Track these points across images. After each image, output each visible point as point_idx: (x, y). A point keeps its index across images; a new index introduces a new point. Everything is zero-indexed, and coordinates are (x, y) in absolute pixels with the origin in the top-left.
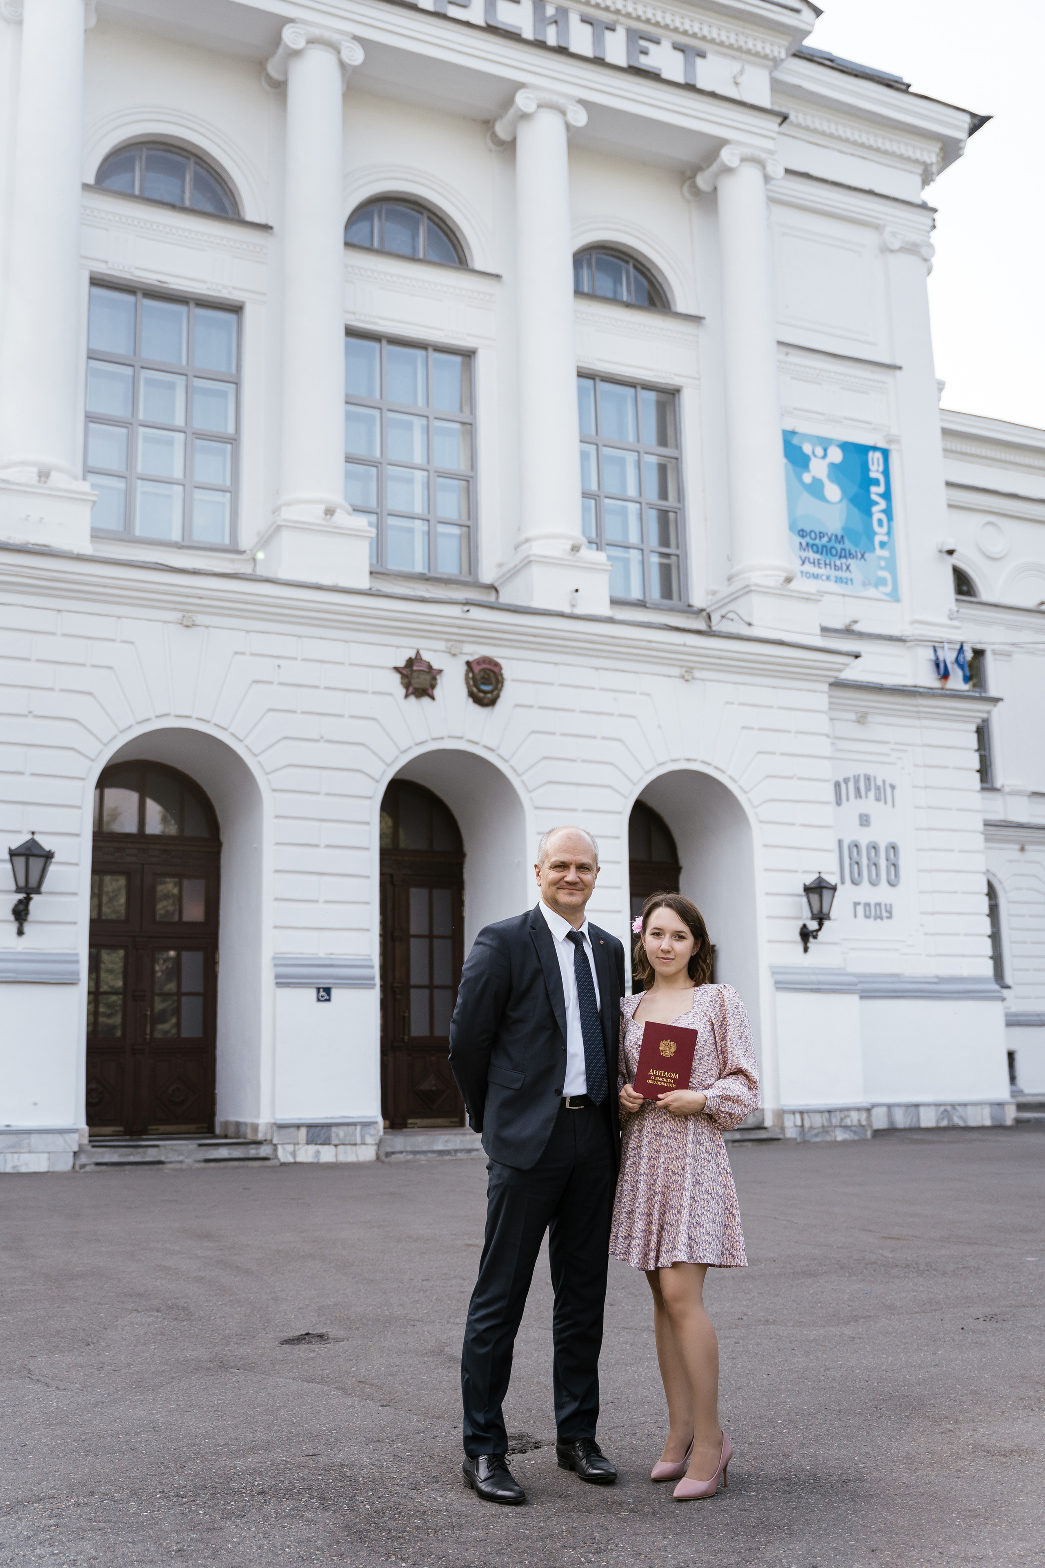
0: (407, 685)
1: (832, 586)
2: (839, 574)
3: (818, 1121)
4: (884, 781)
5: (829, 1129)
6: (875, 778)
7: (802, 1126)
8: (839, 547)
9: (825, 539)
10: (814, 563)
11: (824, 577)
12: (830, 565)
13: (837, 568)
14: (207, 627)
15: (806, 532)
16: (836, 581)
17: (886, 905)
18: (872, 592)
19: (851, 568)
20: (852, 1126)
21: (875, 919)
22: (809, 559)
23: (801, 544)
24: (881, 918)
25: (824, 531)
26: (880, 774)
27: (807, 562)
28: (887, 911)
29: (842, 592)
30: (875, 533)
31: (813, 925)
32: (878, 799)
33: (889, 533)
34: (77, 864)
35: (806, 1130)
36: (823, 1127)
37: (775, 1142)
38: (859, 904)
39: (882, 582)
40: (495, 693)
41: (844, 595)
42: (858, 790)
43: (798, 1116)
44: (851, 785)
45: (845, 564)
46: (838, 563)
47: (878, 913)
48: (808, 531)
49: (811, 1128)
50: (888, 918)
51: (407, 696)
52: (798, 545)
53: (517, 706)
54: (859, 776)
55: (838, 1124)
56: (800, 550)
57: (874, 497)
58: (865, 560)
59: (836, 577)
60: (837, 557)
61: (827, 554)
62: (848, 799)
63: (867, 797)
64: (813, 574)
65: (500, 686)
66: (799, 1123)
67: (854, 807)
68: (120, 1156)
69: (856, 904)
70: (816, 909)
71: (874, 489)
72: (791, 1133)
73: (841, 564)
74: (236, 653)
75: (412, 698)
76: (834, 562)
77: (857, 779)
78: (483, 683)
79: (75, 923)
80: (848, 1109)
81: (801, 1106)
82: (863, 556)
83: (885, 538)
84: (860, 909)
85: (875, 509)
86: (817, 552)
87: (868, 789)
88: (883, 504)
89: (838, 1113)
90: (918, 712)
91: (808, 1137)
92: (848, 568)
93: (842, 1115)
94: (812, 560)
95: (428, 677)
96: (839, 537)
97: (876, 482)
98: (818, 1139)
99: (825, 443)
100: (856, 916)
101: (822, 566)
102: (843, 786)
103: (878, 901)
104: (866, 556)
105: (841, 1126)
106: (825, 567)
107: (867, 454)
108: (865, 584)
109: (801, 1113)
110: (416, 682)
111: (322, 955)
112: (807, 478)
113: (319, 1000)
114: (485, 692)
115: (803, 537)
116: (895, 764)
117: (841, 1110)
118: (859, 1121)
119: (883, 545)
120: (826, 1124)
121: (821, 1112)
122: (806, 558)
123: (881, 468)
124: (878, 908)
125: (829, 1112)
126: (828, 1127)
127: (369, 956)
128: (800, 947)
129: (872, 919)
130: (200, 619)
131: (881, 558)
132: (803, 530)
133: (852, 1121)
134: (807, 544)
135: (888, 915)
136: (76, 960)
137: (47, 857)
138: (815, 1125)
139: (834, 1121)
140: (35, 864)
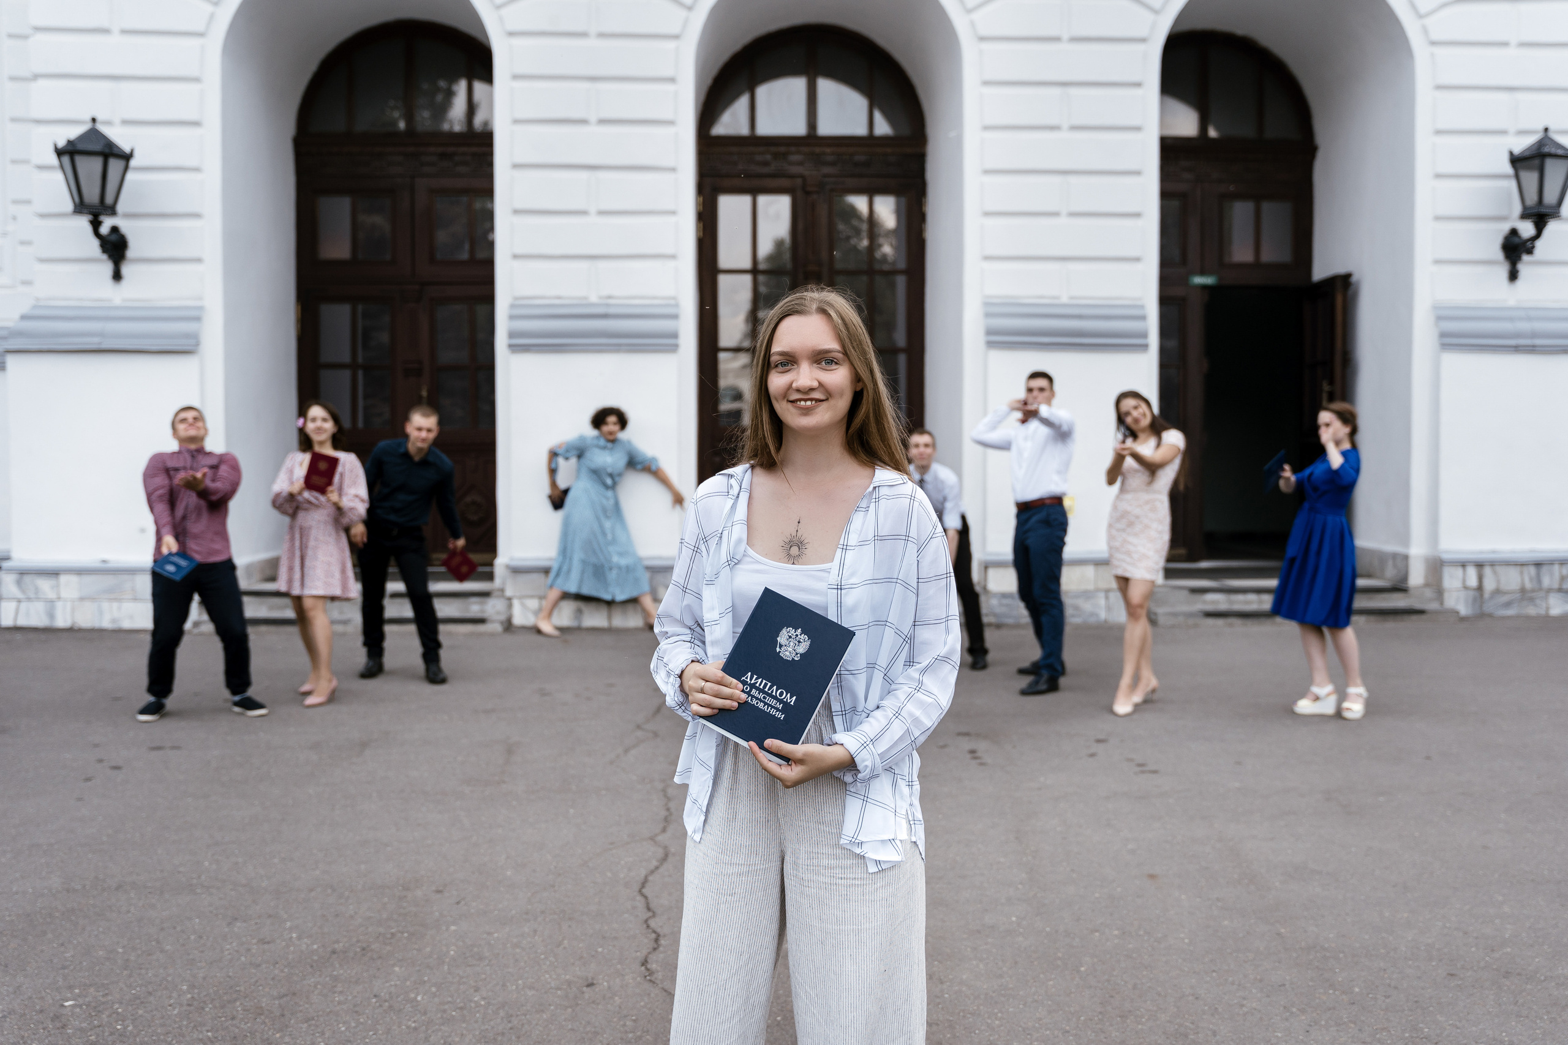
3: (1512, 580)
5: (1533, 595)
7: (1480, 588)
31: (1527, 229)
34: (197, 170)
35: (1486, 595)
36: (1523, 590)
37: (1414, 617)
43: (1471, 571)
49: (1497, 592)
55: (1556, 586)
66: (1473, 581)
68: (271, 608)
70: (1532, 198)
72: (1457, 600)
79: (199, 260)
81: (1481, 552)
89: (1556, 567)
91: (1488, 608)
98: (1510, 612)
105: (1560, 590)
109: (1480, 565)
111: (594, 299)
120: (1528, 585)
121: (1521, 564)
125: (1538, 565)
126: (1533, 591)
127: (674, 298)
128: (1503, 270)
136: (196, 316)
137: (127, 157)
138: (1504, 587)
139: (1546, 582)
140: (115, 165)
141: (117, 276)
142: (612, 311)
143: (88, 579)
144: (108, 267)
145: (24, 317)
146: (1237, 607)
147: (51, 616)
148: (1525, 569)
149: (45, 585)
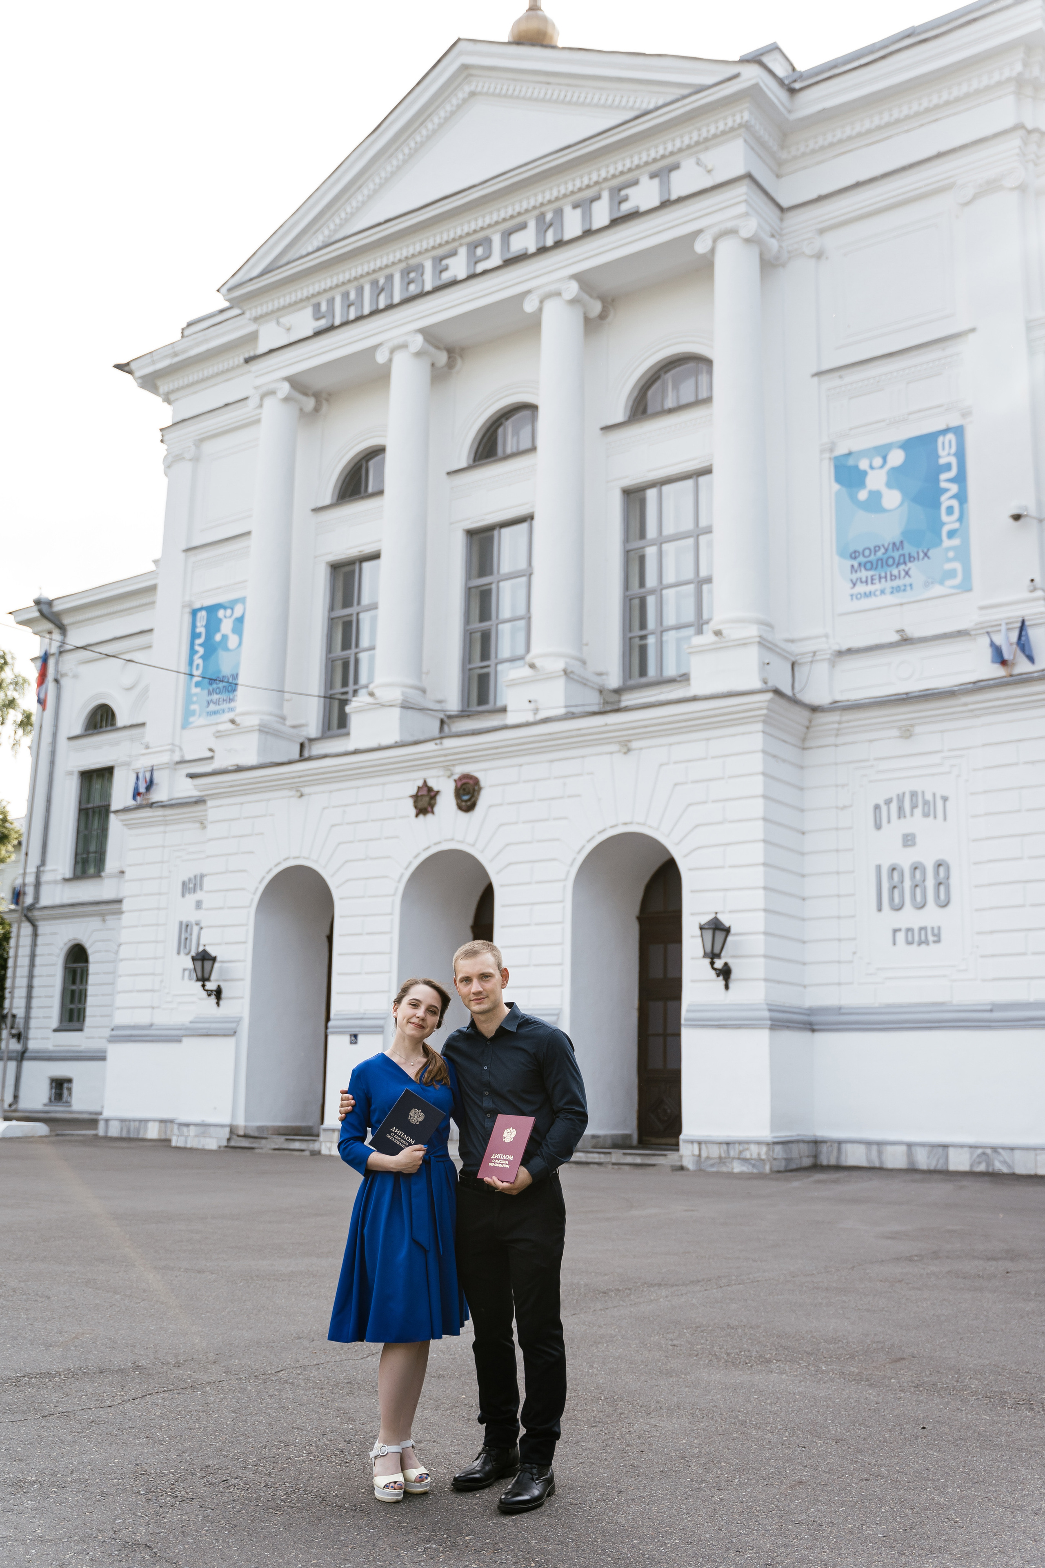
0: (416, 807)
1: (888, 599)
2: (897, 583)
3: (715, 1152)
4: (934, 795)
5: (726, 1160)
6: (923, 793)
7: (700, 1156)
8: (896, 555)
9: (882, 550)
10: (866, 582)
11: (878, 593)
12: (886, 577)
13: (893, 578)
14: (310, 794)
15: (859, 552)
16: (892, 593)
17: (933, 929)
18: (937, 590)
19: (910, 573)
20: (751, 1159)
21: (920, 944)
22: (861, 579)
23: (852, 566)
24: (927, 942)
25: (880, 543)
26: (928, 787)
27: (859, 582)
28: (934, 935)
29: (897, 601)
30: (943, 524)
32: (926, 815)
33: (960, 519)
35: (703, 1159)
36: (720, 1158)
37: (651, 1168)
38: (900, 930)
39: (952, 574)
40: (473, 800)
41: (901, 604)
42: (900, 809)
43: (696, 1146)
44: (894, 806)
45: (904, 570)
46: (895, 572)
47: (923, 938)
48: (861, 550)
49: (708, 1158)
50: (935, 942)
51: (417, 816)
52: (849, 568)
53: (490, 806)
54: (904, 794)
55: (737, 1156)
56: (852, 573)
57: (943, 485)
58: (928, 558)
59: (893, 588)
60: (895, 566)
61: (882, 566)
62: (889, 822)
63: (912, 815)
64: (865, 593)
65: (476, 794)
66: (696, 1152)
67: (896, 828)
69: (895, 931)
71: (944, 476)
73: (899, 572)
74: (324, 808)
75: (421, 817)
76: (891, 572)
77: (901, 799)
78: (464, 795)
79: (243, 998)
80: (748, 1142)
82: (926, 555)
83: (956, 525)
84: (900, 936)
85: (943, 498)
86: (871, 569)
87: (914, 807)
88: (954, 488)
89: (737, 1145)
90: (972, 711)
91: (703, 1167)
92: (907, 573)
93: (741, 1148)
94: (864, 579)
95: (427, 799)
96: (898, 544)
97: (948, 467)
98: (714, 1169)
99: (883, 451)
100: (894, 944)
101: (877, 581)
102: (884, 809)
103: (923, 924)
104: (929, 554)
105: (739, 1158)
106: (880, 581)
107: (936, 441)
108: (927, 585)
109: (700, 1143)
110: (420, 805)
112: (863, 495)
113: (351, 1043)
114: (466, 801)
115: (855, 558)
116: (949, 773)
117: (740, 1143)
118: (759, 1154)
119: (951, 534)
120: (723, 1155)
121: (720, 1143)
122: (857, 579)
123: (953, 450)
124: (923, 932)
125: (728, 1144)
126: (725, 1158)
129: (915, 946)
130: (306, 790)
131: (948, 549)
132: (855, 552)
133: (751, 1155)
134: (860, 564)
135: (935, 939)
136: (238, 1021)
137: (214, 959)
138: (711, 1156)
139: (732, 1153)
140: (207, 964)
141: (218, 1004)
142: (366, 1016)
143: (198, 1128)
144: (216, 1001)
145: (191, 1022)
146: (589, 1160)
147: (186, 1142)
148: (722, 1145)
149: (185, 1129)
